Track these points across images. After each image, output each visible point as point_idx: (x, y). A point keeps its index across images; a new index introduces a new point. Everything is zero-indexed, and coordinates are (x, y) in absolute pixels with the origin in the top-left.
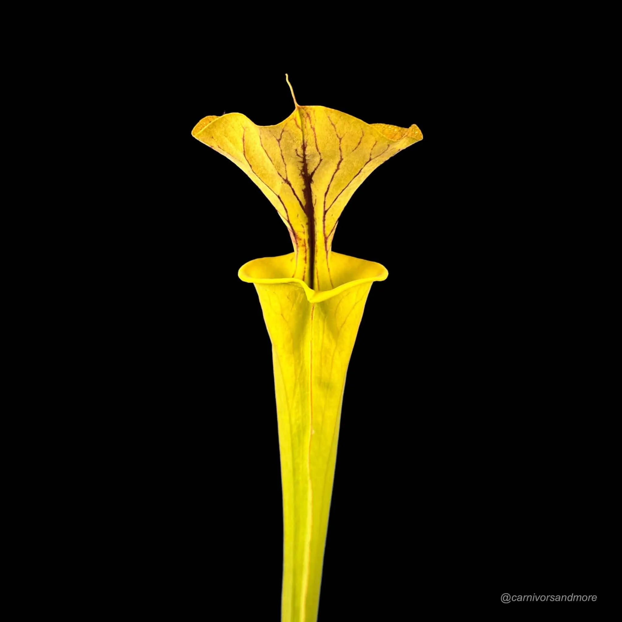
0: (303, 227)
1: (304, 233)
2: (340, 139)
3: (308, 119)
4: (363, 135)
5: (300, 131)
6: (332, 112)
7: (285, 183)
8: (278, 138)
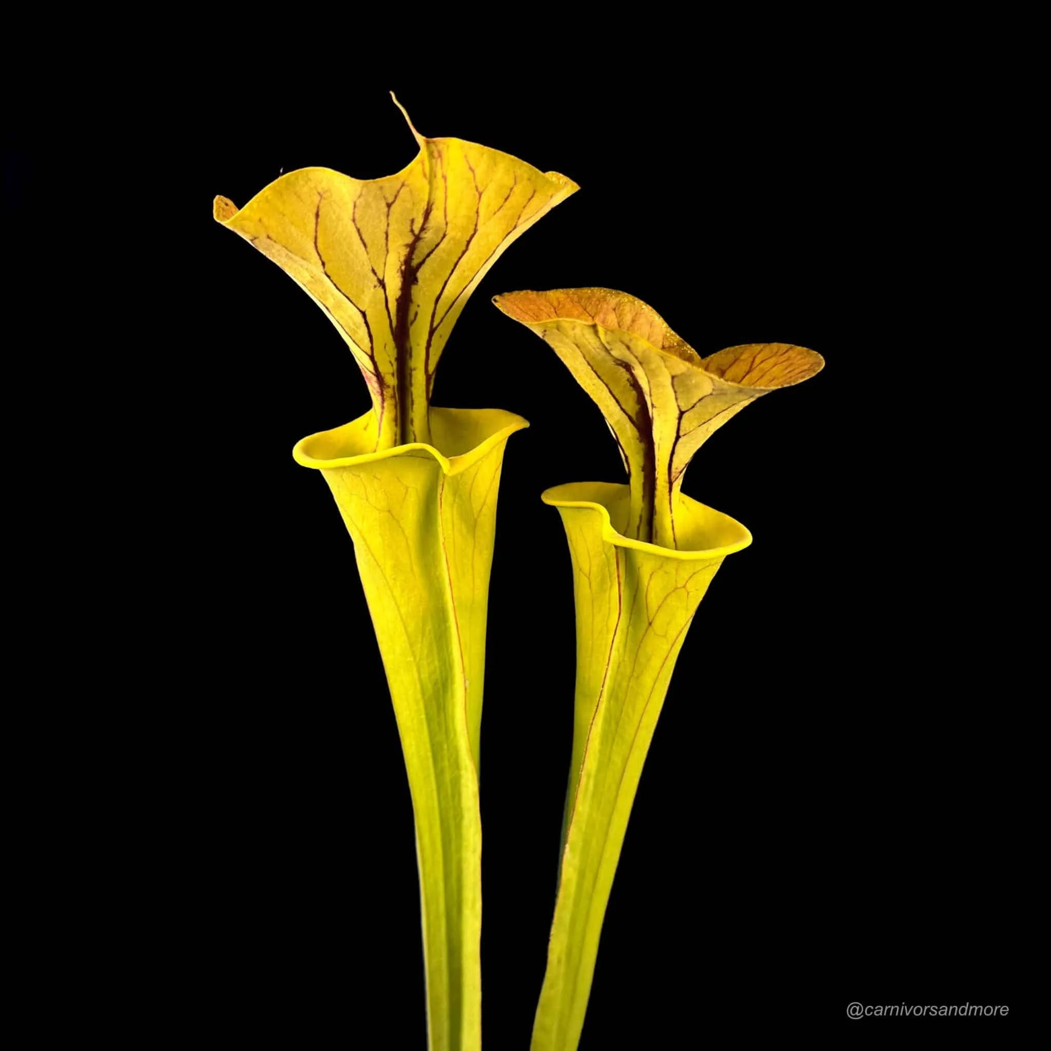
0: (392, 365)
1: (393, 375)
2: (480, 194)
3: (439, 160)
4: (515, 183)
5: (425, 183)
6: (470, 148)
7: (379, 287)
8: (390, 201)
